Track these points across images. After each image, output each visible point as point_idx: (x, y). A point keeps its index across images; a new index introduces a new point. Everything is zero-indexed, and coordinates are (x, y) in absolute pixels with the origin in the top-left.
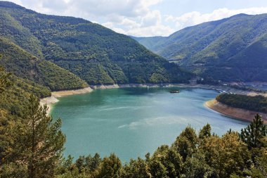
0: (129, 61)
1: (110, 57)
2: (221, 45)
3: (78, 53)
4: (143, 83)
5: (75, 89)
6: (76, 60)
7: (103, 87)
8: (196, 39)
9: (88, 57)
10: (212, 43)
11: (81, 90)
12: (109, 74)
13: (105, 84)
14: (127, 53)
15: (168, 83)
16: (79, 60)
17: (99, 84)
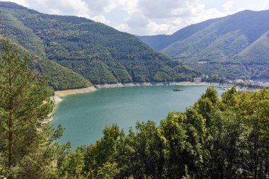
0: (132, 59)
1: (113, 56)
2: (226, 42)
3: (81, 52)
4: (147, 81)
5: (78, 88)
6: (79, 60)
7: (107, 86)
8: (201, 37)
9: (91, 57)
10: (216, 41)
11: (85, 89)
12: (113, 72)
13: (108, 83)
14: (130, 52)
15: (172, 81)
16: (82, 59)
17: (102, 83)
